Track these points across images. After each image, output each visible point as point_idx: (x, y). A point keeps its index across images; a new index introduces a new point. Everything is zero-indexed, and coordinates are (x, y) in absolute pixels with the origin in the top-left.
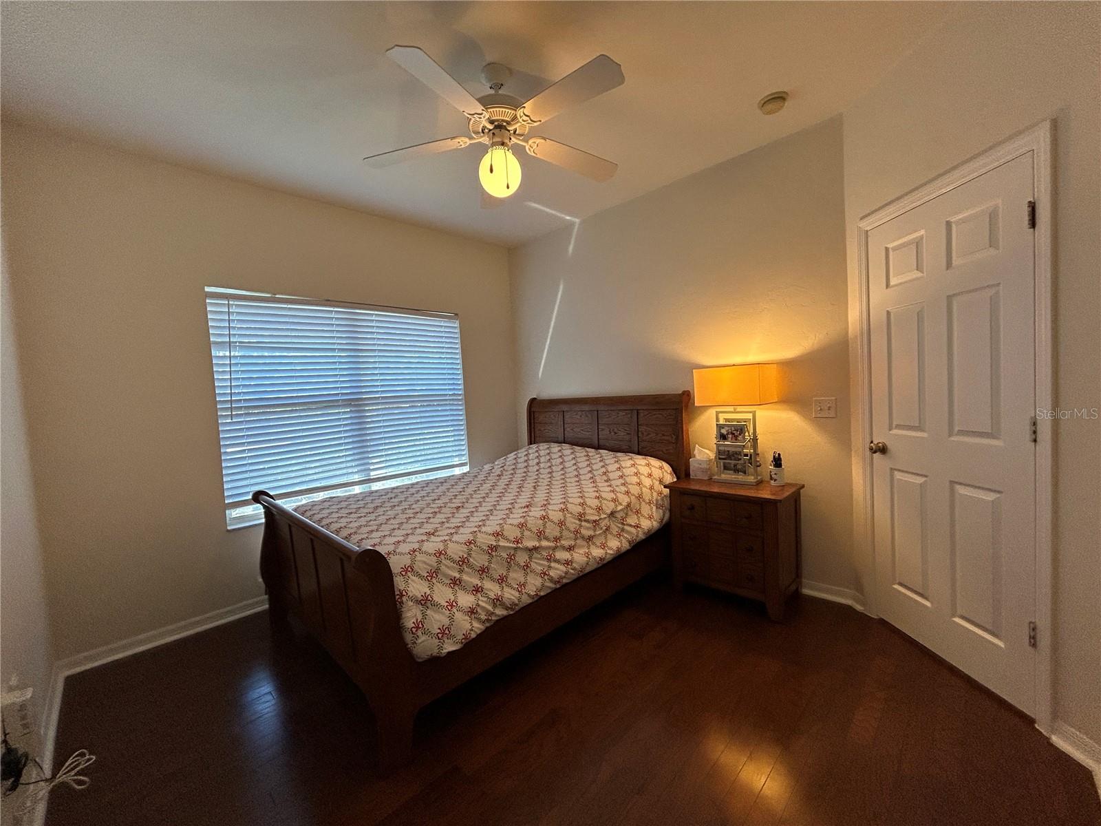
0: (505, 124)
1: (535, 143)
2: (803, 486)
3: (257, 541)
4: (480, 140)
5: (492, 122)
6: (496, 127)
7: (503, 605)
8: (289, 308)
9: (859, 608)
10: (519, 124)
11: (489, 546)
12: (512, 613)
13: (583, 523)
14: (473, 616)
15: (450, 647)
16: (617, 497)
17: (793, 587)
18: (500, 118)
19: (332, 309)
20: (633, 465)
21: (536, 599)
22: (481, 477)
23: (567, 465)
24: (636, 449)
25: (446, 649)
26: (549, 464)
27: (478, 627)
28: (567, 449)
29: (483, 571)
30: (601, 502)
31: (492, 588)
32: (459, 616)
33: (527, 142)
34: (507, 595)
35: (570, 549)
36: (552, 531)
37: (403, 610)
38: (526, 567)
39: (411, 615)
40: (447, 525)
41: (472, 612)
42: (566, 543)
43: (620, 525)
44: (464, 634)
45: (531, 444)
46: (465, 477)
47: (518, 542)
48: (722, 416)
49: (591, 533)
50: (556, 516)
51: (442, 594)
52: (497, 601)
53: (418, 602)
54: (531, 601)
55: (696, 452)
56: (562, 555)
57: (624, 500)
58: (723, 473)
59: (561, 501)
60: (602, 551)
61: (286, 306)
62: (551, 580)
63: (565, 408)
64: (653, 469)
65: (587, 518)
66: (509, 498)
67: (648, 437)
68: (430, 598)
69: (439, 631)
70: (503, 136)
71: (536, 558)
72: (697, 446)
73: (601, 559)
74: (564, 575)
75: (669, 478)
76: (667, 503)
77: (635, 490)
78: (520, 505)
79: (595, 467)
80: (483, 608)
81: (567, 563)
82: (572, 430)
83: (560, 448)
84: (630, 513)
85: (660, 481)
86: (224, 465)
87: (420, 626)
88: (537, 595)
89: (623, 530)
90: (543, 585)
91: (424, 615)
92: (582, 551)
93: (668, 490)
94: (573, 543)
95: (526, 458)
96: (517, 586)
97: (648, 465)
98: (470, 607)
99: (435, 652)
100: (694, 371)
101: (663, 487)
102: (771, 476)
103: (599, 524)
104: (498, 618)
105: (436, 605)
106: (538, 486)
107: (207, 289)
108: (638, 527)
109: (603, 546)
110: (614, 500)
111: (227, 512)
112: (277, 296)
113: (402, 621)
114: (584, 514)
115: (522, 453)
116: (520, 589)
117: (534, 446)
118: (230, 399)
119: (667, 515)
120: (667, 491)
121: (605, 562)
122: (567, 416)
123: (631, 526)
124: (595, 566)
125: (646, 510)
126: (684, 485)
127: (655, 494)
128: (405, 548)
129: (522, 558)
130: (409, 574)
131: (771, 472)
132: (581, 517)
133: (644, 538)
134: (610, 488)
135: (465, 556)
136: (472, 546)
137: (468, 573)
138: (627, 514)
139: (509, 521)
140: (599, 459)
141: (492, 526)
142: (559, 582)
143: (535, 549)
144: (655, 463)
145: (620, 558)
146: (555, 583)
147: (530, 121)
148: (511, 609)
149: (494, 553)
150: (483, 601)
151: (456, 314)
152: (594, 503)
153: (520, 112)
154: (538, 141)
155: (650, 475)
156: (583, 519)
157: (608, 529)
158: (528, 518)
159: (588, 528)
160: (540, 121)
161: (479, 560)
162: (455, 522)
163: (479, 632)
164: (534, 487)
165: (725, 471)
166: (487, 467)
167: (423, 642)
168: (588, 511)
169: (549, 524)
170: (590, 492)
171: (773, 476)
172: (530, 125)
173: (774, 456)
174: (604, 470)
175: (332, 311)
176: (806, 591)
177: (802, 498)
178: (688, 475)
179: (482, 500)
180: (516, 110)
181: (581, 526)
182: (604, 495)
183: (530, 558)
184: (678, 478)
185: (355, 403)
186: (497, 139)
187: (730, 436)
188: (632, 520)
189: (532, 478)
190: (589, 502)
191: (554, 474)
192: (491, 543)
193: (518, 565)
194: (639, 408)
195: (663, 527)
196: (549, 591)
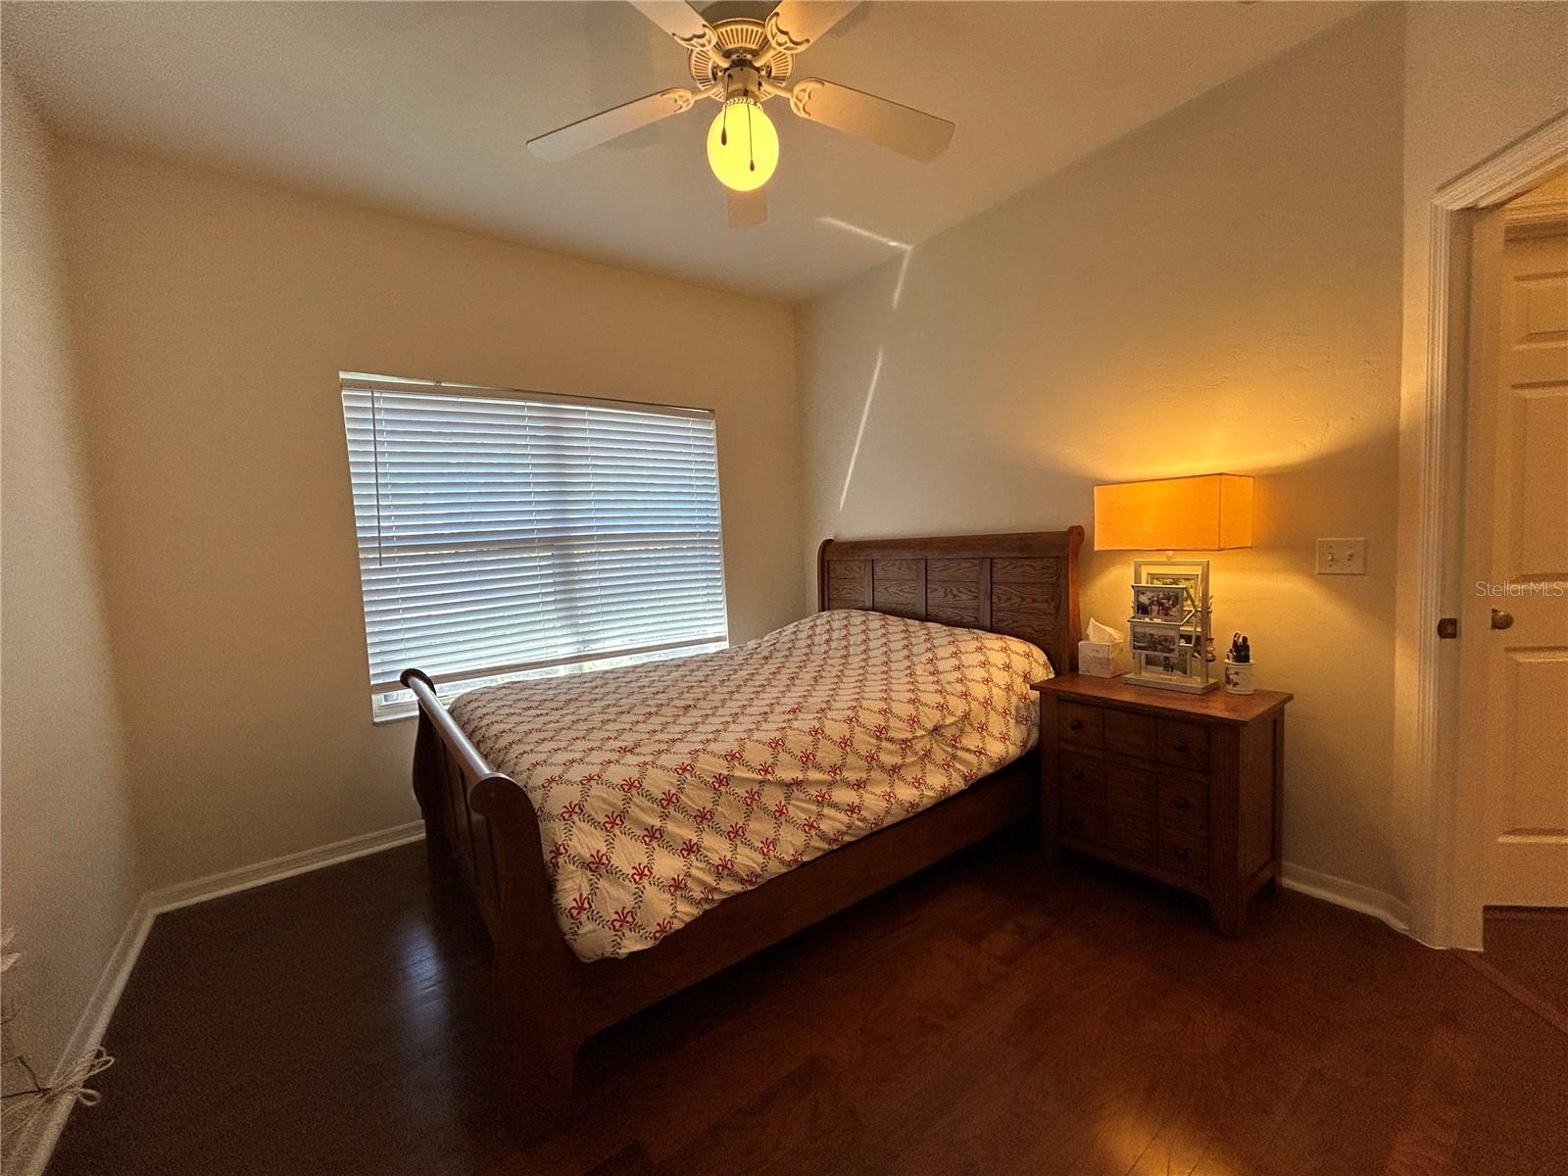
0: (749, 57)
1: (804, 90)
2: (1290, 698)
3: (409, 741)
4: (709, 94)
5: (727, 54)
6: (734, 64)
7: (736, 877)
8: (461, 402)
9: (1400, 926)
10: (772, 53)
11: (715, 777)
12: (750, 888)
13: (885, 744)
14: (679, 893)
15: (632, 944)
16: (946, 701)
17: (1266, 875)
18: (740, 45)
19: (523, 404)
20: (979, 649)
21: (794, 867)
22: (739, 659)
23: (872, 645)
24: (987, 623)
25: (625, 947)
26: (844, 643)
27: (687, 911)
28: (875, 620)
29: (703, 817)
30: (917, 709)
31: (717, 847)
32: (651, 892)
33: (790, 90)
34: (740, 859)
35: (859, 786)
36: (828, 754)
37: (558, 877)
38: (779, 814)
39: (572, 886)
40: (659, 736)
41: (677, 886)
42: (850, 776)
43: (950, 750)
44: (659, 924)
45: (823, 610)
46: (716, 659)
47: (766, 772)
48: (1145, 571)
49: (898, 760)
50: (836, 729)
51: (627, 853)
52: (723, 869)
53: (586, 866)
54: (785, 871)
55: (1090, 631)
56: (843, 796)
57: (958, 706)
58: (1146, 670)
59: (850, 704)
60: (915, 791)
61: (456, 399)
62: (823, 836)
63: (876, 555)
64: (1013, 656)
65: (891, 734)
66: (770, 694)
67: (1007, 604)
68: (604, 860)
69: (616, 917)
70: (746, 80)
71: (798, 799)
72: (1092, 619)
73: (912, 805)
74: (845, 829)
75: (1042, 672)
76: (1035, 714)
77: (979, 691)
78: (784, 708)
79: (915, 650)
80: (699, 881)
81: (852, 809)
82: (886, 589)
83: (864, 618)
84: (968, 729)
85: (1025, 677)
86: (368, 630)
87: (586, 905)
88: (796, 860)
89: (954, 757)
90: (807, 846)
91: (594, 889)
92: (878, 791)
93: (1038, 692)
94: (864, 776)
95: (811, 632)
96: (762, 845)
97: (1005, 650)
98: (674, 879)
99: (608, 951)
100: (1095, 488)
101: (1028, 686)
102: (1227, 676)
103: (911, 747)
104: (723, 897)
105: (614, 873)
106: (821, 677)
107: (343, 375)
108: (981, 753)
109: (918, 783)
110: (941, 707)
111: (374, 697)
112: (443, 385)
113: (556, 896)
114: (886, 728)
115: (806, 624)
116: (765, 850)
117: (825, 614)
118: (377, 535)
119: (1035, 734)
120: (1035, 695)
121: (920, 810)
122: (878, 569)
123: (968, 750)
124: (903, 816)
125: (996, 724)
126: (1066, 686)
127: (1014, 700)
128: (577, 773)
129: (772, 798)
130: (575, 818)
131: (1227, 669)
132: (880, 733)
133: (991, 771)
134: (936, 687)
135: (673, 791)
136: (687, 775)
137: (675, 820)
138: (962, 731)
139: (756, 736)
140: (924, 637)
141: (728, 743)
142: (835, 840)
143: (797, 783)
144: (1017, 645)
145: (947, 804)
146: (830, 841)
147: (790, 45)
148: (751, 882)
149: (723, 789)
150: (698, 868)
151: (711, 411)
152: (904, 710)
153: (771, 25)
154: (811, 86)
155: (1007, 667)
156: (883, 736)
157: (927, 754)
158: (789, 732)
159: (891, 752)
160: (808, 41)
161: (697, 798)
162: (674, 731)
163: (688, 919)
164: (815, 679)
165: (1149, 667)
166: (752, 644)
167: (589, 932)
168: (894, 723)
169: (823, 742)
170: (901, 690)
171: (1231, 677)
172: (793, 52)
173: (1235, 643)
174: (930, 655)
175: (523, 407)
176: (1288, 883)
177: (1286, 718)
178: (1074, 667)
179: (727, 696)
180: (764, 26)
181: (879, 748)
182: (924, 697)
183: (788, 798)
184: (1057, 673)
185: (560, 544)
186: (736, 86)
187: (1155, 608)
188: (972, 741)
189: (814, 664)
190: (898, 708)
191: (850, 659)
192: (720, 771)
193: (765, 809)
194: (995, 555)
195: (1026, 754)
196: (820, 854)
